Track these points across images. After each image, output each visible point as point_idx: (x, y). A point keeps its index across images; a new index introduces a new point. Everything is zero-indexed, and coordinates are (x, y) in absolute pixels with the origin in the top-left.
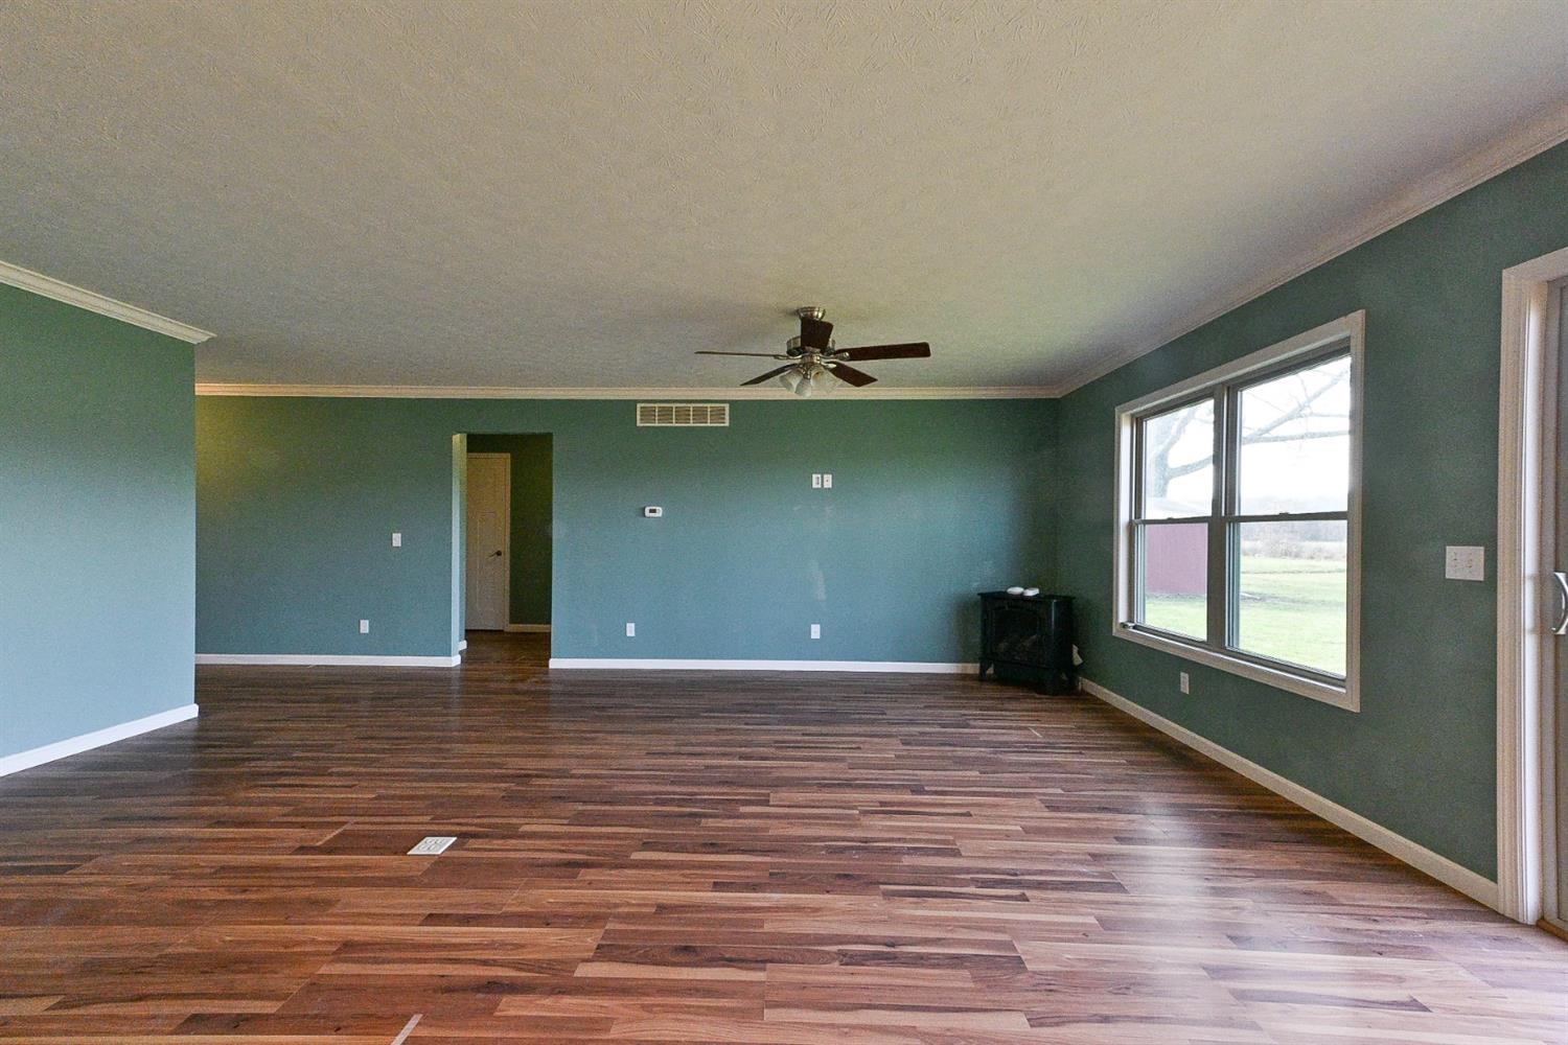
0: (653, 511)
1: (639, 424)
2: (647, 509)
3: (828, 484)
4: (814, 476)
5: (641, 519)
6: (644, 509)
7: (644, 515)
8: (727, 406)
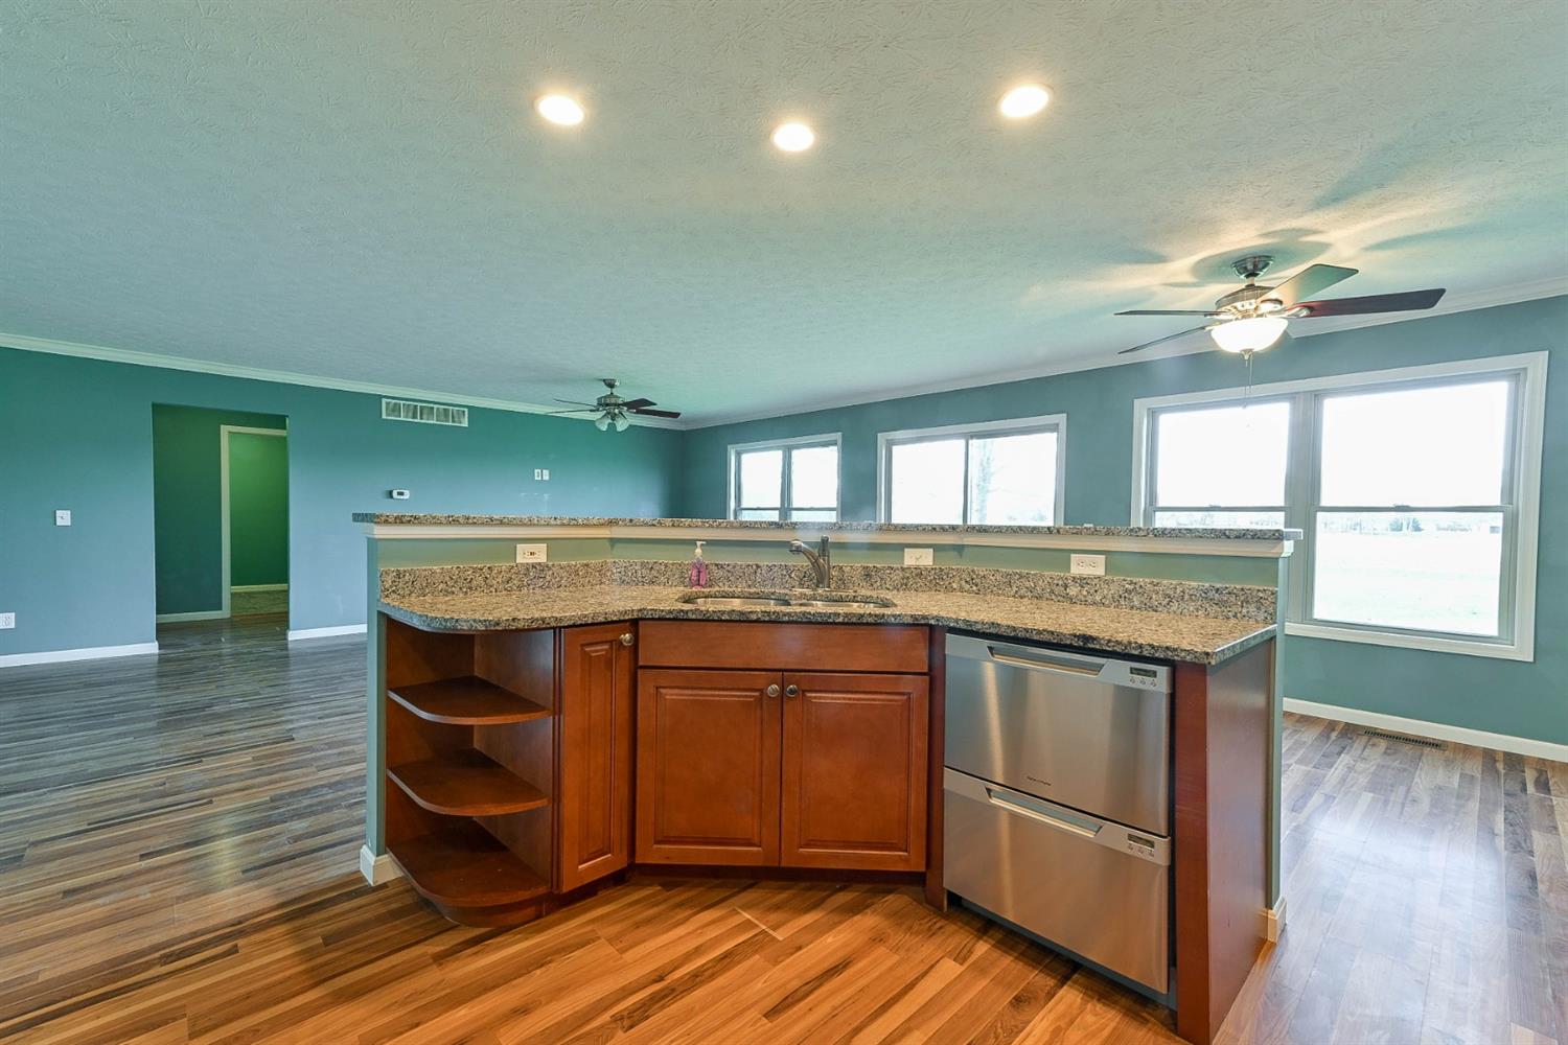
0: (402, 494)
1: (384, 416)
2: (395, 494)
3: (546, 478)
4: (536, 471)
5: (390, 500)
6: (391, 492)
7: (391, 497)
8: (466, 410)
